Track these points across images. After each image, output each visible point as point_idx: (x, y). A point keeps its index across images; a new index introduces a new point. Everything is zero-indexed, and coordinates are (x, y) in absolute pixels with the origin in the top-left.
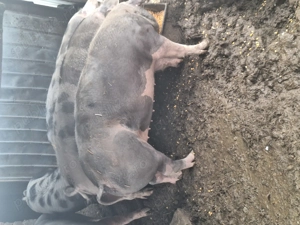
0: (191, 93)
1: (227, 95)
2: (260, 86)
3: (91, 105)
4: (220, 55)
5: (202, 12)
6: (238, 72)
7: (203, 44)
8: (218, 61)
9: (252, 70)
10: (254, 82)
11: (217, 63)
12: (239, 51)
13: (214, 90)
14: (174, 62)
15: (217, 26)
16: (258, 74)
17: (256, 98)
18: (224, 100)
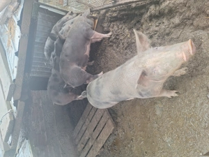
0: (104, 51)
1: (116, 53)
2: (128, 51)
3: (66, 56)
4: (116, 38)
5: (111, 22)
6: (121, 45)
7: (110, 34)
8: (115, 40)
9: (126, 45)
10: (126, 49)
11: (114, 41)
12: (122, 38)
13: (112, 51)
14: (99, 40)
15: (116, 28)
16: (128, 47)
17: (126, 55)
18: (115, 55)
